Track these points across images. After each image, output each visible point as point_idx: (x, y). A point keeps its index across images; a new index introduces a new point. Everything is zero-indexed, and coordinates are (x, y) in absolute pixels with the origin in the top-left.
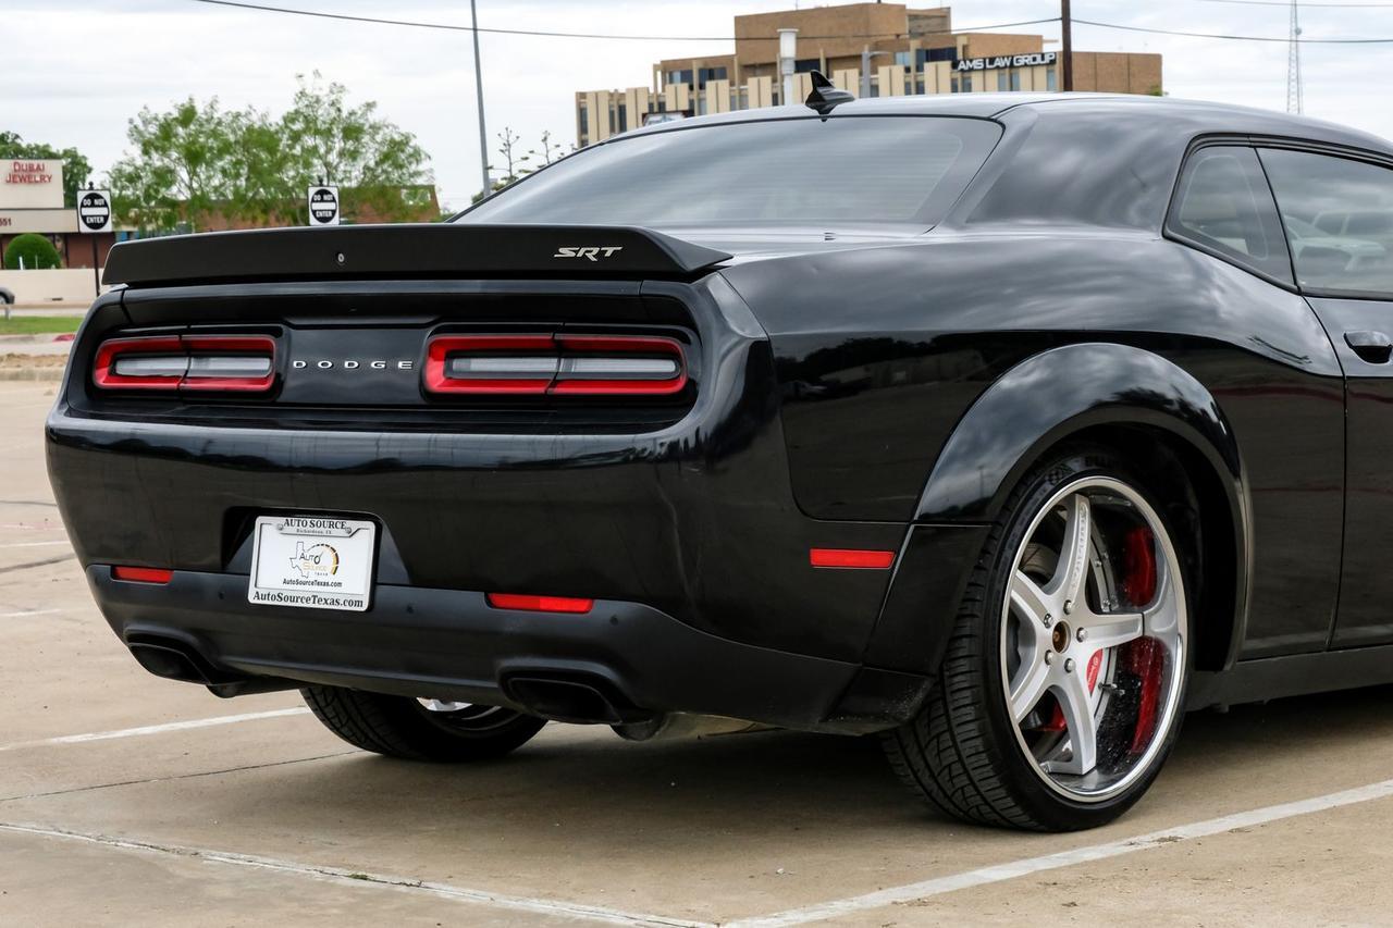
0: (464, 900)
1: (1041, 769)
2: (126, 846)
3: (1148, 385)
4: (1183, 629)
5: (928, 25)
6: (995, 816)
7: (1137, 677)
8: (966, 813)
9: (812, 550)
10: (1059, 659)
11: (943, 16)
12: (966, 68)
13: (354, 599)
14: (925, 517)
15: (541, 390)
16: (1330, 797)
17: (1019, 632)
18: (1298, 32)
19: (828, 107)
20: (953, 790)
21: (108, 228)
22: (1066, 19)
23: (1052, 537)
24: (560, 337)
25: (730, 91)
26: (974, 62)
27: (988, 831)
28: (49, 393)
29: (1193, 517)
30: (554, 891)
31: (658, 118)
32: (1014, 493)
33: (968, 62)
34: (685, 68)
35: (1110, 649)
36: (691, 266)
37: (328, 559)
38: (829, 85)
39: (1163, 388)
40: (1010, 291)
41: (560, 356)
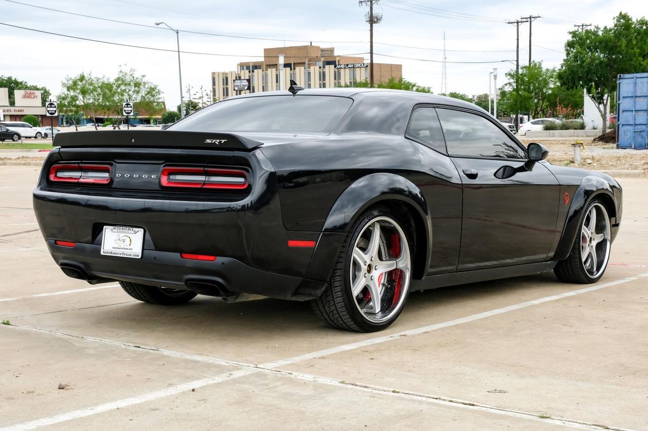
0: (172, 355)
1: (362, 312)
2: (59, 335)
3: (398, 186)
4: (409, 266)
5: (327, 53)
6: (348, 328)
7: (394, 281)
8: (338, 326)
9: (289, 241)
10: (369, 276)
11: (332, 50)
12: (339, 68)
13: (136, 254)
14: (326, 230)
15: (200, 186)
16: (455, 321)
17: (356, 267)
18: (446, 59)
19: (295, 92)
20: (334, 319)
21: (56, 114)
22: (371, 53)
23: (367, 236)
24: (206, 169)
25: (262, 73)
26: (342, 65)
27: (345, 332)
28: (36, 170)
31: (239, 81)
32: (355, 222)
33: (340, 66)
34: (247, 65)
35: (386, 272)
36: (250, 147)
37: (128, 240)
38: (296, 84)
39: (403, 187)
40: (354, 155)
41: (206, 176)
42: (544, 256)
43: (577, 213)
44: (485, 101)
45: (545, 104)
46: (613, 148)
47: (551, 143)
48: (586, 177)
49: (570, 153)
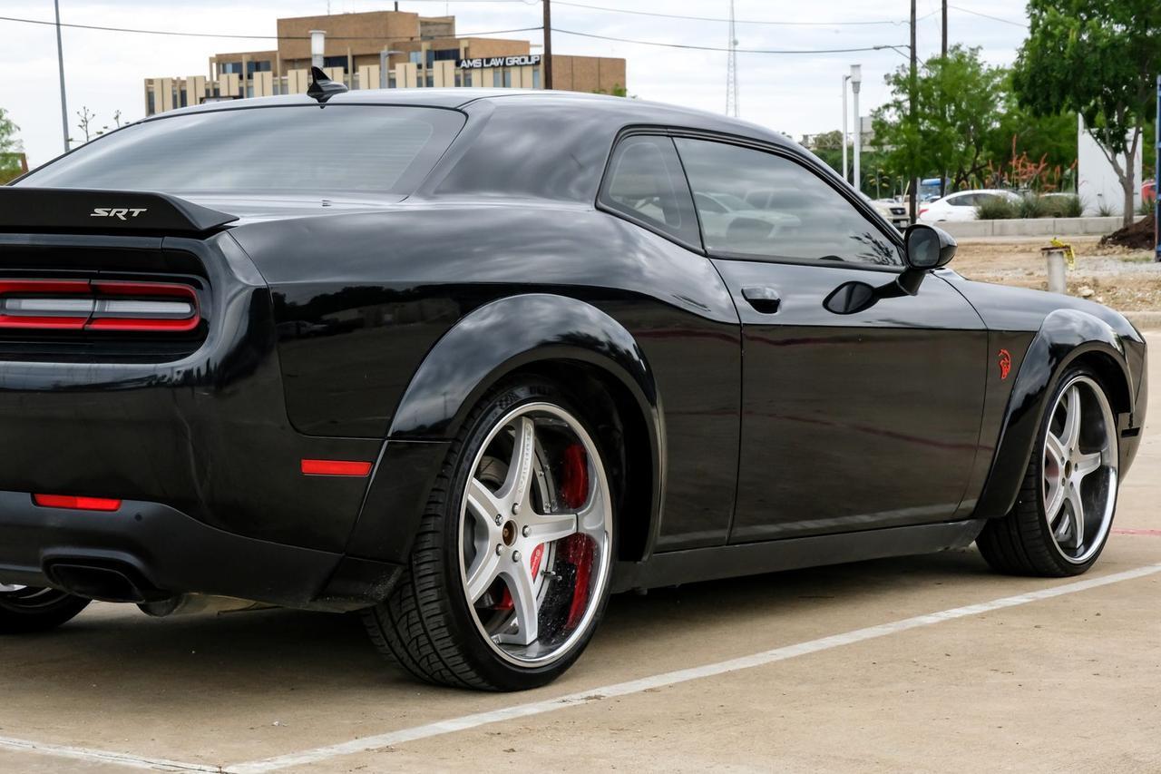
0: (10, 748)
1: (492, 641)
3: (584, 329)
4: (609, 527)
5: (436, 30)
6: (455, 679)
7: (572, 566)
8: (431, 676)
9: (303, 461)
10: (508, 550)
11: (448, 23)
12: (467, 67)
14: (398, 434)
15: (79, 326)
16: (726, 663)
17: (475, 529)
18: (735, 43)
19: (326, 96)
20: (420, 657)
22: (547, 28)
23: (503, 451)
24: (94, 282)
25: (274, 80)
26: (474, 61)
27: (449, 691)
29: (619, 436)
30: (86, 740)
32: (471, 415)
33: (469, 61)
34: (236, 61)
35: (551, 542)
36: (204, 226)
38: (327, 79)
39: (595, 332)
40: (477, 250)
41: (95, 299)
42: (950, 508)
43: (1031, 400)
44: (834, 150)
45: (983, 154)
46: (1147, 260)
47: (995, 251)
48: (1056, 311)
49: (1041, 273)
